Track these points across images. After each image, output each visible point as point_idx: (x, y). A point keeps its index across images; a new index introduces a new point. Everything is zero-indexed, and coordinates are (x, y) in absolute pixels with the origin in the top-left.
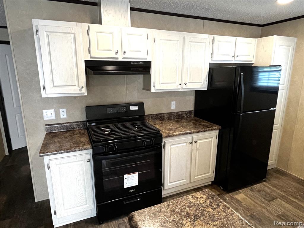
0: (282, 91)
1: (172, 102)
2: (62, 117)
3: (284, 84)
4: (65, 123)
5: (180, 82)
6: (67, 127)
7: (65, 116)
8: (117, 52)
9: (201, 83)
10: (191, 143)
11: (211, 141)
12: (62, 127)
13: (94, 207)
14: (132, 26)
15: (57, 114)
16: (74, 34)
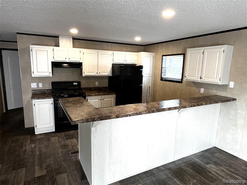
0: (149, 77)
1: (96, 82)
2: (40, 87)
3: (150, 74)
4: (41, 90)
5: (97, 72)
6: (42, 91)
7: (41, 87)
8: (66, 58)
9: (108, 73)
10: (101, 100)
11: (112, 99)
12: (40, 91)
13: (54, 126)
14: (73, 47)
15: (38, 85)
16: (47, 51)
